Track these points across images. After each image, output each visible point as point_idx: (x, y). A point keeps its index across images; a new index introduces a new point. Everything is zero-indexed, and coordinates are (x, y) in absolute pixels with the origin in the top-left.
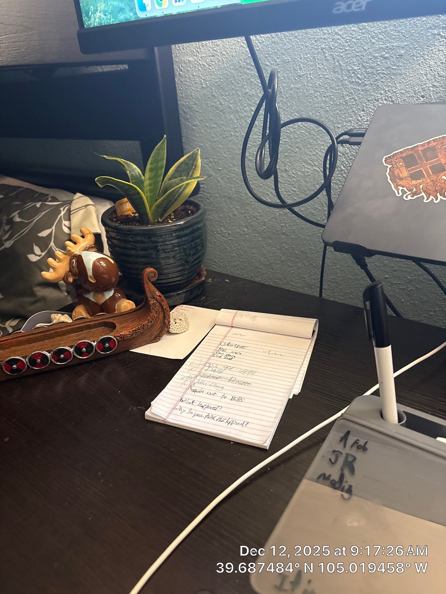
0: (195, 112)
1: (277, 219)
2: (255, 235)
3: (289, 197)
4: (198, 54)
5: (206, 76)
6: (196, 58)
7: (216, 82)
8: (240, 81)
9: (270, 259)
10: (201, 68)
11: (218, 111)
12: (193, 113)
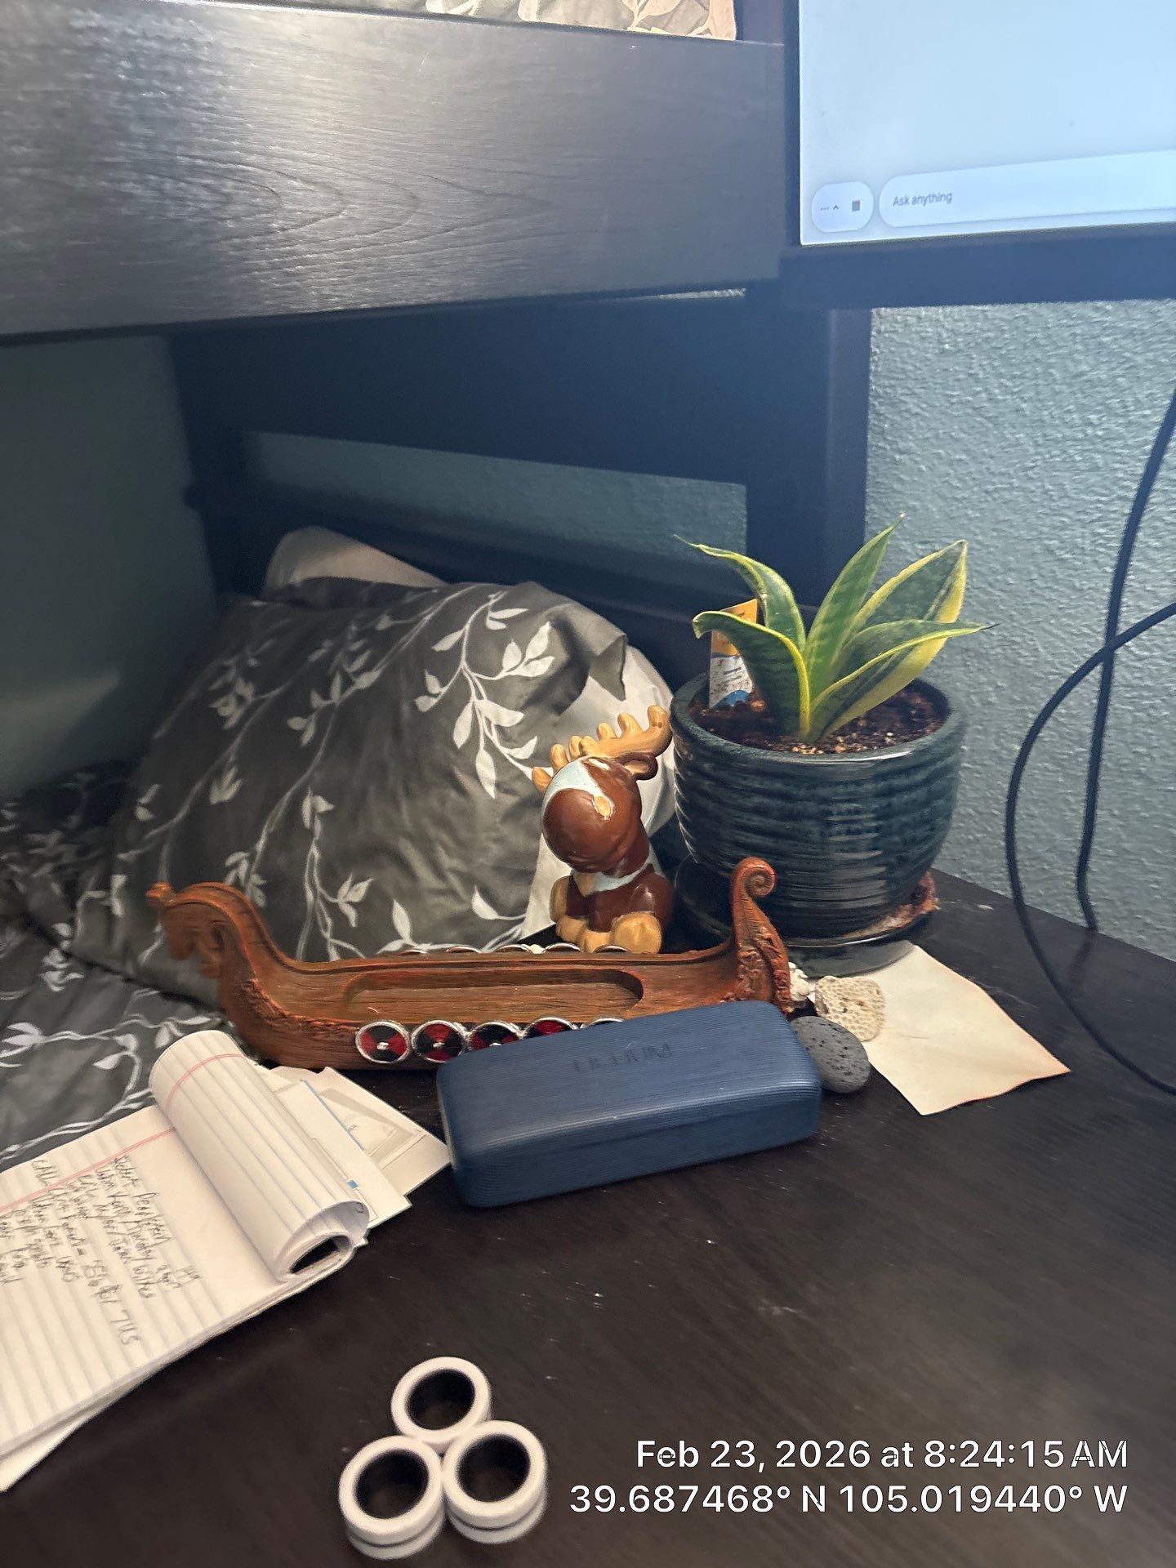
11: (979, 419)
12: (901, 417)
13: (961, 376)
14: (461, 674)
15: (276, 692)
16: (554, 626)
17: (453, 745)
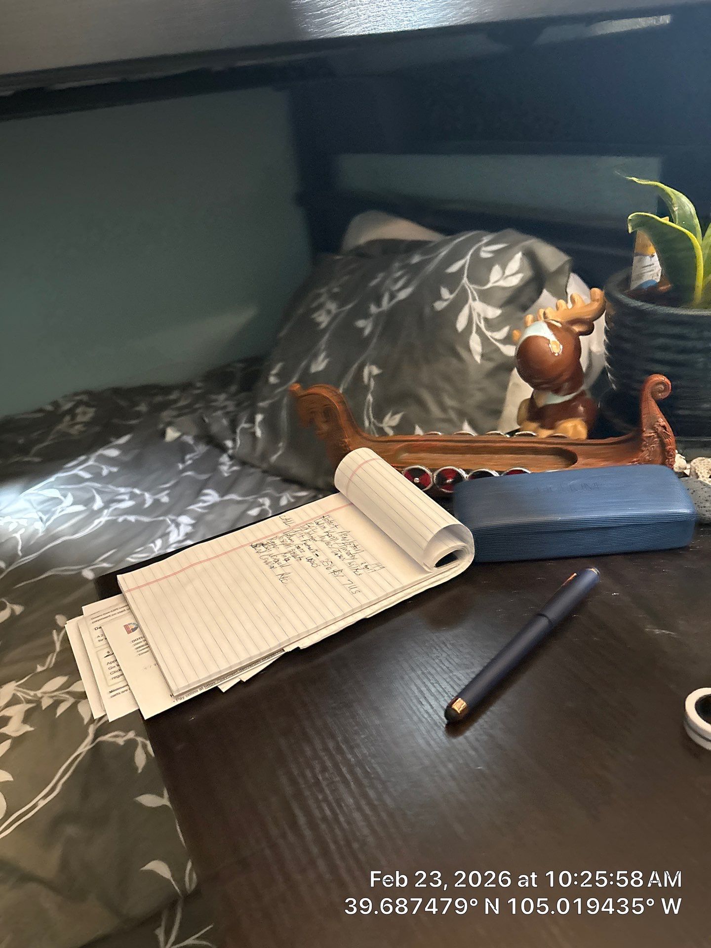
14: (463, 287)
15: (350, 306)
16: (524, 254)
17: (456, 330)
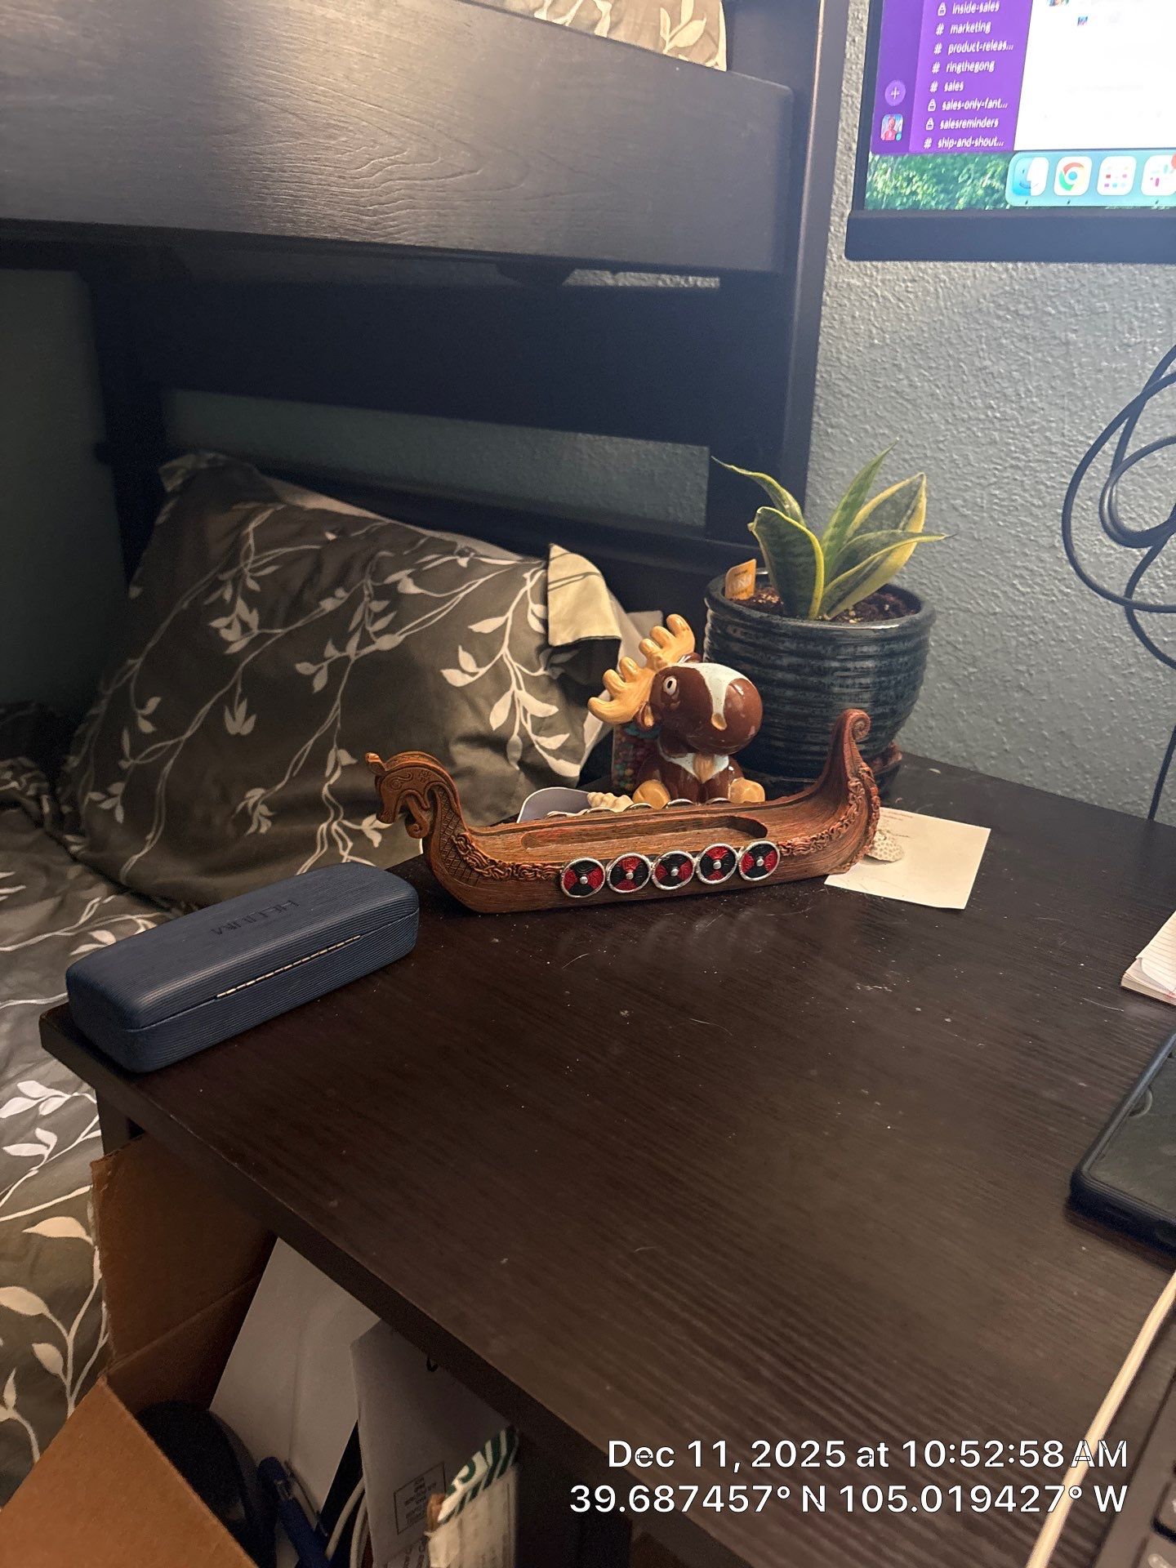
0: (840, 396)
1: (1010, 653)
2: (944, 687)
3: (1050, 607)
4: (875, 273)
5: (888, 321)
6: (867, 280)
7: (909, 338)
8: (971, 340)
9: (973, 744)
10: (878, 302)
11: (900, 401)
12: (835, 397)
13: (887, 366)
